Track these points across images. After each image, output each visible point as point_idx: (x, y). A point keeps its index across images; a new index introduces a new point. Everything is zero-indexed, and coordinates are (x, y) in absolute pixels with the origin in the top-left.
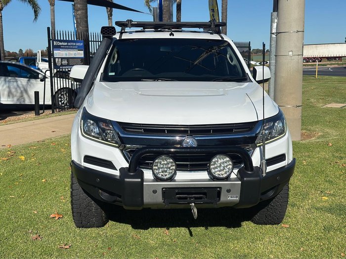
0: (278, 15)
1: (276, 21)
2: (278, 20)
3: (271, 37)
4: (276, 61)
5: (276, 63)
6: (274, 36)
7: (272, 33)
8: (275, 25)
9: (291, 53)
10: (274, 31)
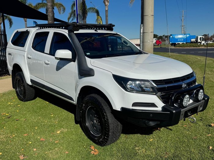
0: (143, 26)
1: (142, 28)
2: (143, 27)
3: (140, 34)
4: (143, 44)
5: (143, 45)
6: (142, 34)
7: (141, 33)
8: (142, 30)
9: (149, 41)
10: (142, 32)
